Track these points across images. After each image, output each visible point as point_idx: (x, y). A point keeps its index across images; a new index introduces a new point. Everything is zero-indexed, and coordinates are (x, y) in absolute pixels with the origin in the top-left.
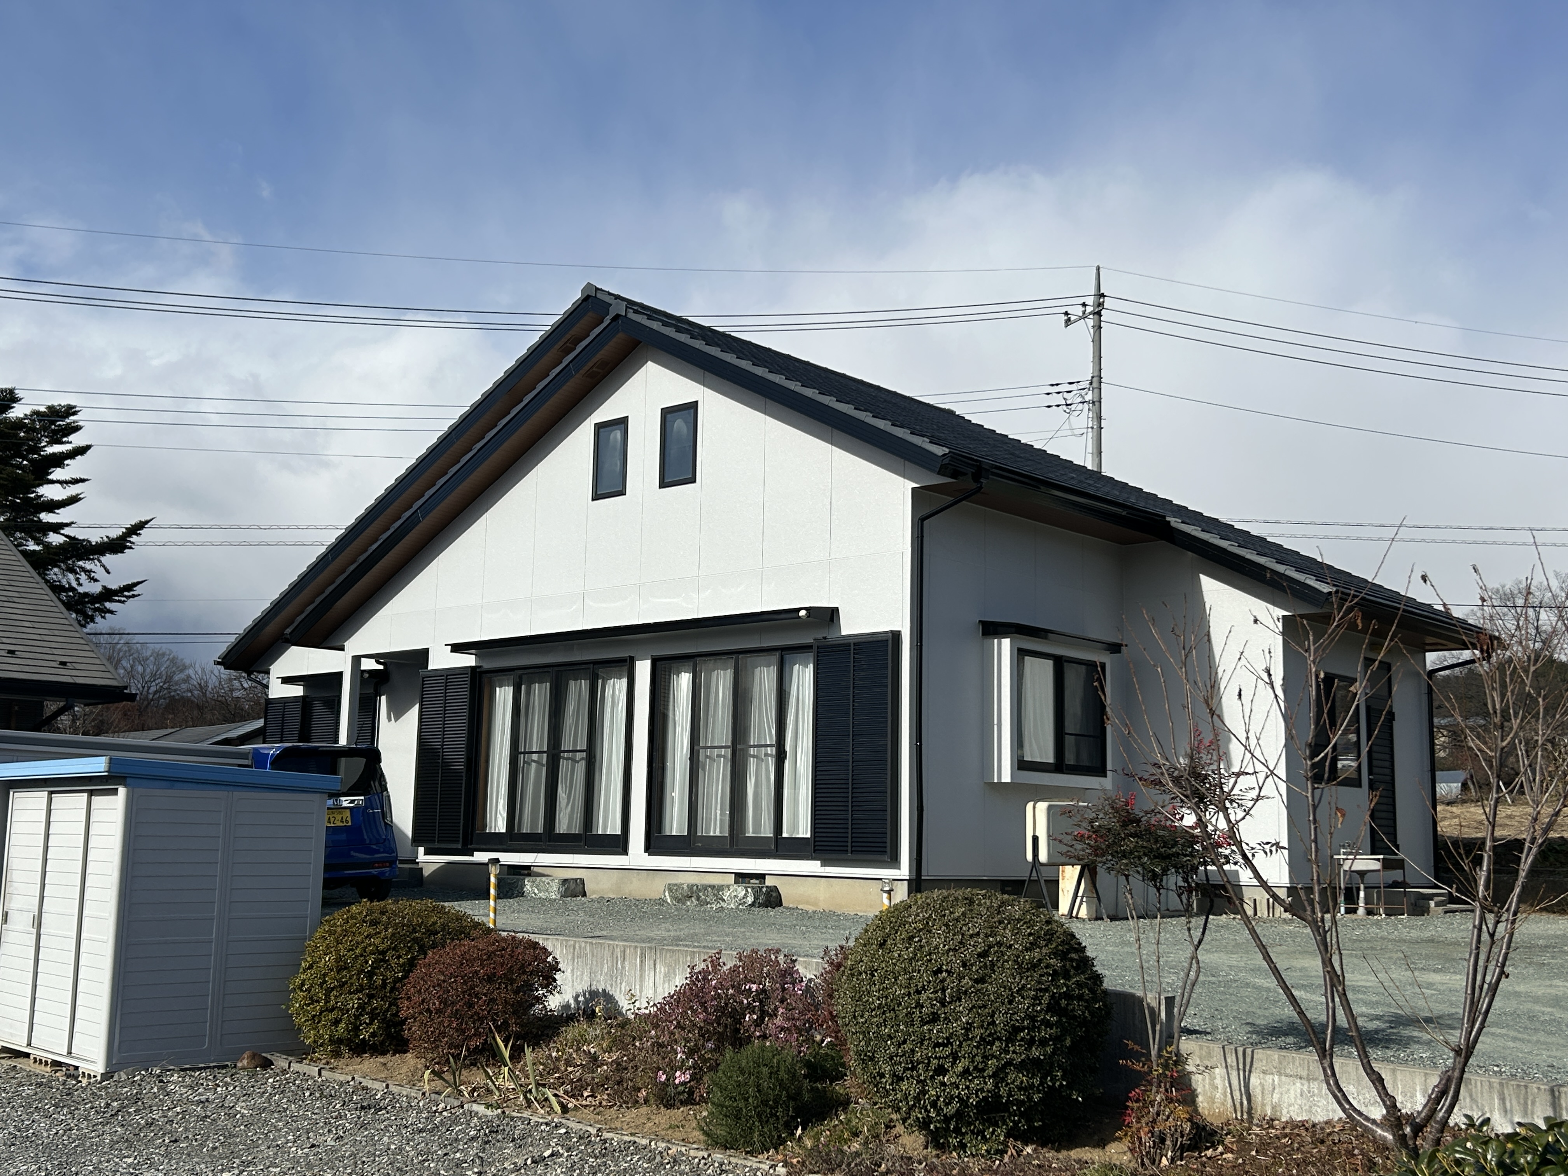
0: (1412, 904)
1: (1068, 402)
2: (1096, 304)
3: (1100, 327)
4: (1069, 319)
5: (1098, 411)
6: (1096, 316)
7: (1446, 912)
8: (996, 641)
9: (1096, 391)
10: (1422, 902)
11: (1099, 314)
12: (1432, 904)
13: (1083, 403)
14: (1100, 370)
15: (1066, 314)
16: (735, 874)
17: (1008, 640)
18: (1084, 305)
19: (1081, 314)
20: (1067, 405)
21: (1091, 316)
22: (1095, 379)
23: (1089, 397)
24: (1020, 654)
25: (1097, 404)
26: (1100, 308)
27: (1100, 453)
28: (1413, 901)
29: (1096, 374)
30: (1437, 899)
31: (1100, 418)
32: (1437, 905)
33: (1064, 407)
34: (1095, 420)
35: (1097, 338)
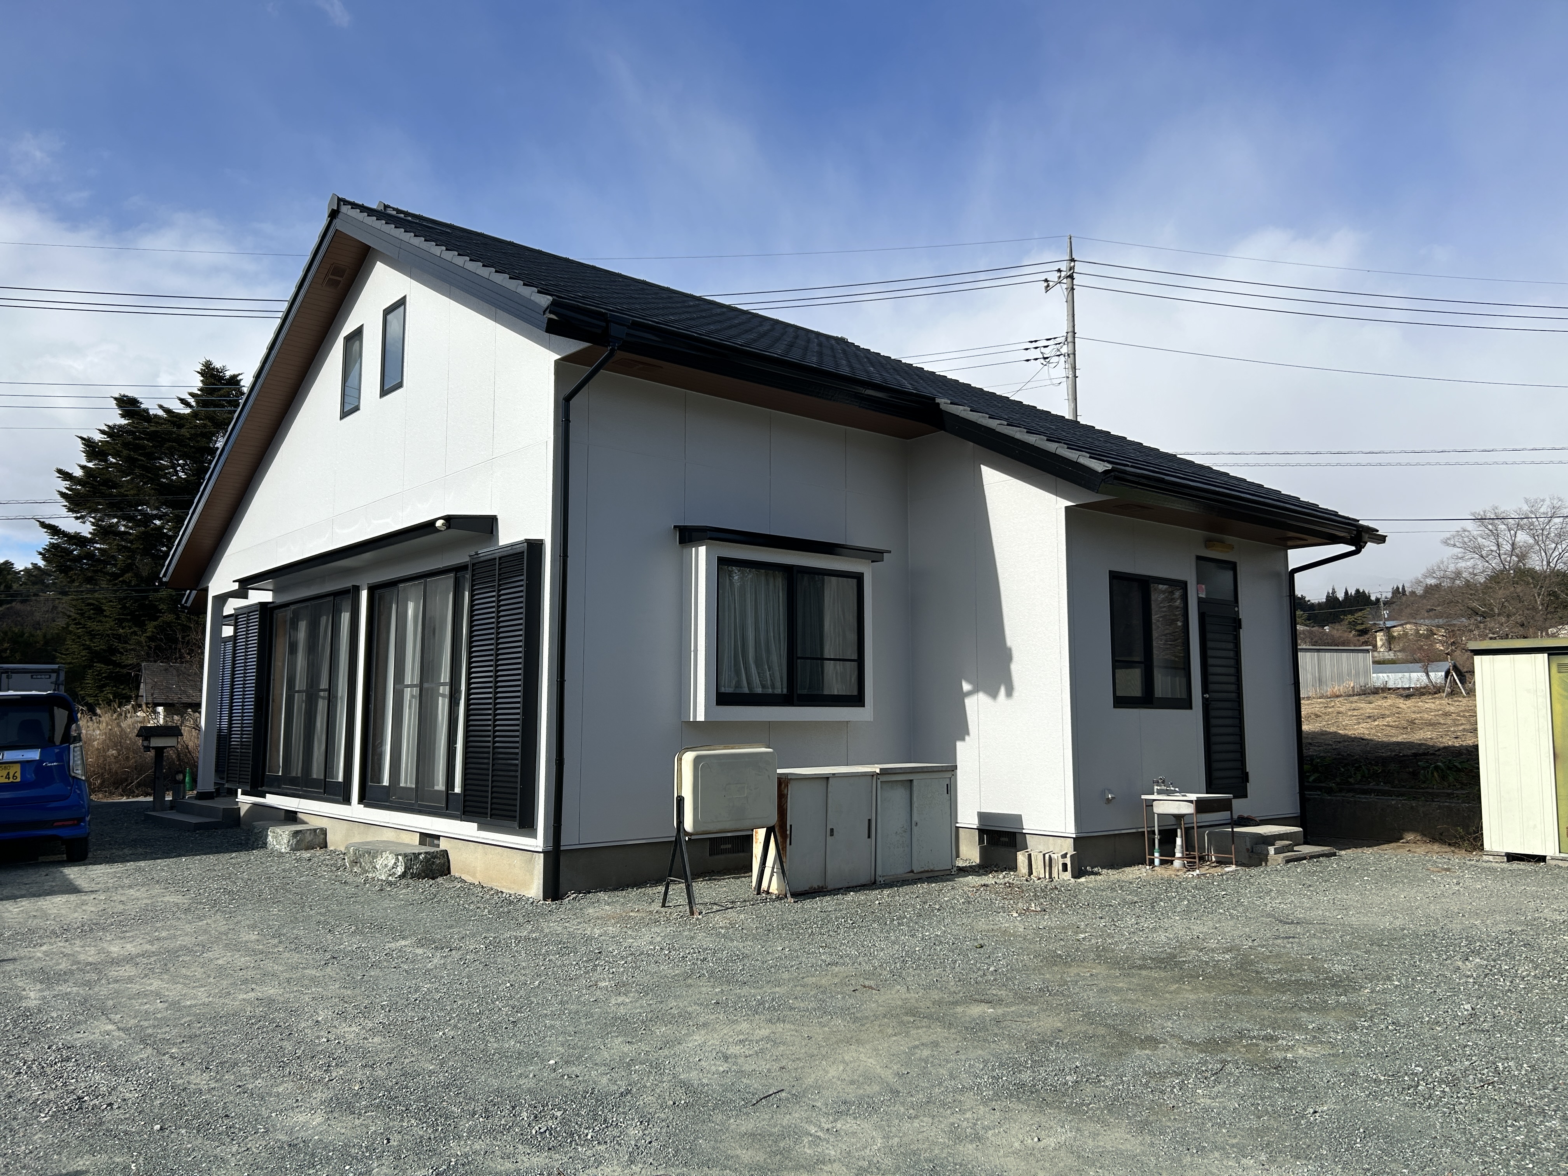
0: (1248, 850)
1: (1045, 356)
2: (1068, 268)
3: (1073, 289)
4: (1048, 286)
5: (1072, 362)
6: (1069, 280)
7: (1288, 862)
8: (694, 549)
9: (1071, 345)
10: (1259, 848)
11: (1071, 277)
12: (1271, 850)
13: (1059, 355)
14: (1074, 327)
15: (1046, 281)
16: (421, 833)
17: (704, 547)
18: (1059, 271)
19: (1056, 280)
20: (1045, 358)
21: (1065, 281)
22: (1069, 334)
23: (1064, 350)
24: (724, 564)
25: (1072, 356)
26: (1072, 271)
27: (1076, 399)
28: (1249, 847)
29: (1070, 329)
30: (1279, 844)
31: (1074, 368)
32: (1278, 851)
33: (1042, 361)
34: (1070, 370)
35: (1070, 298)
